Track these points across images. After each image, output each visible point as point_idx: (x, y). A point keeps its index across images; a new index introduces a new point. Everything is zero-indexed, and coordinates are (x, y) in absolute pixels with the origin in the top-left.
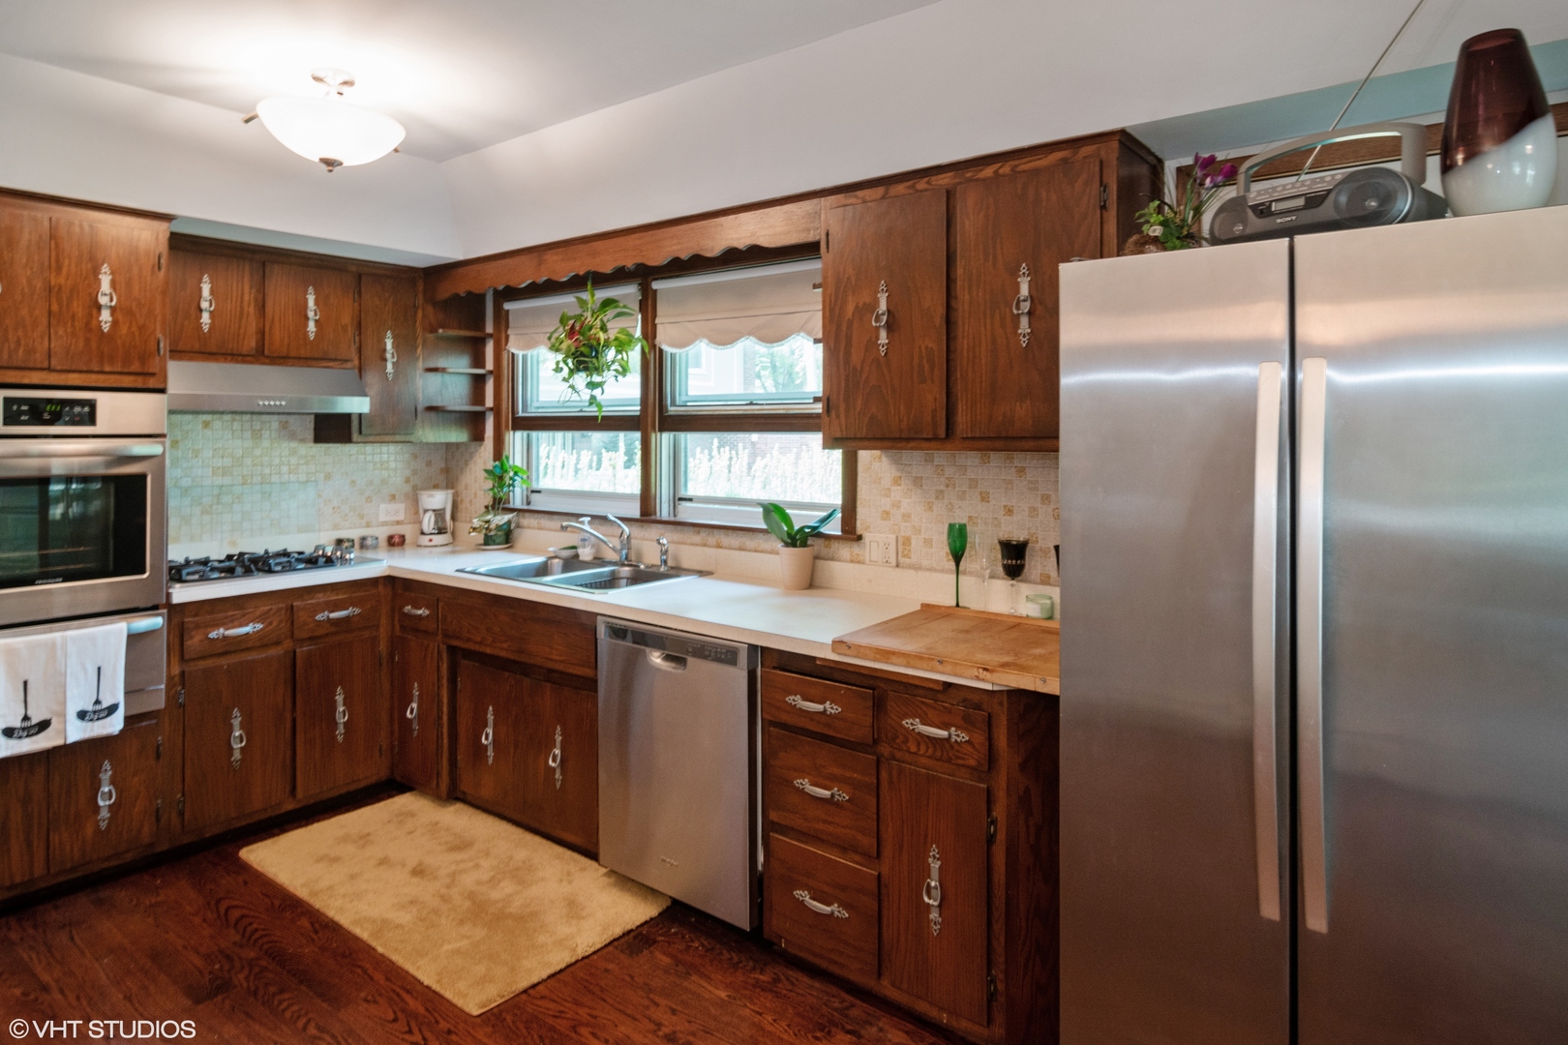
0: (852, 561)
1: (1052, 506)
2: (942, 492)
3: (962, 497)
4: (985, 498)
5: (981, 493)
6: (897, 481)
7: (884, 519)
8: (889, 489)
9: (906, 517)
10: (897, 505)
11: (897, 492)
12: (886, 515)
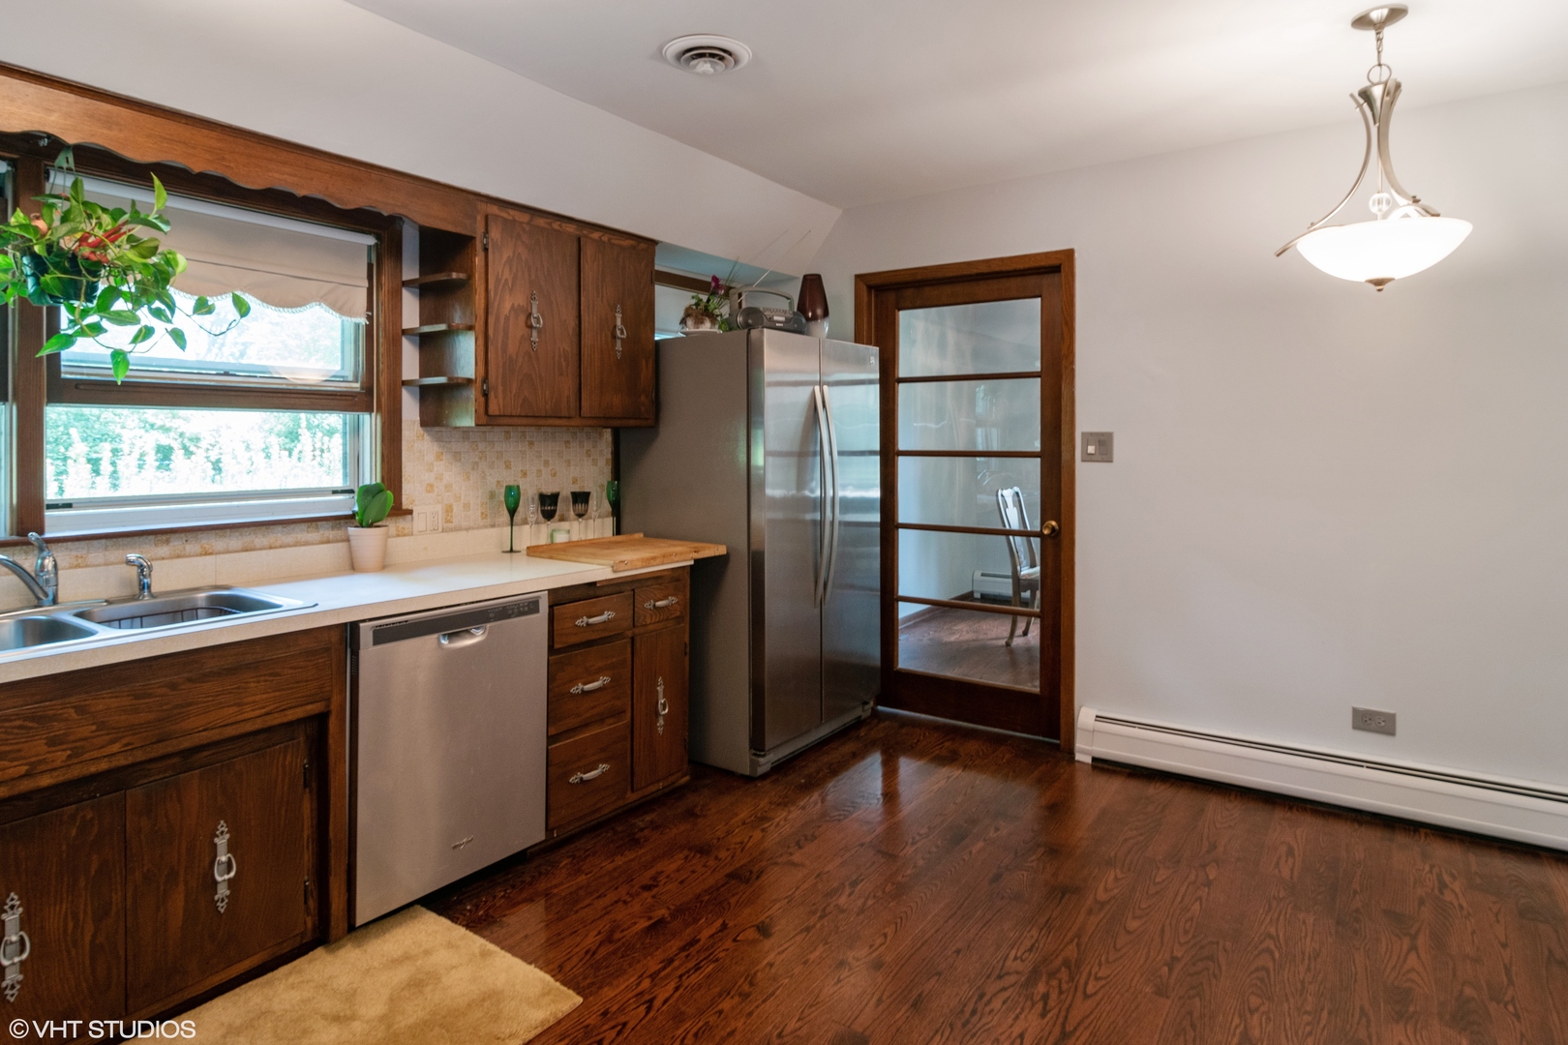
0: (398, 536)
1: (550, 468)
2: (477, 463)
3: (491, 466)
4: (508, 466)
5: (505, 462)
6: (439, 457)
7: (429, 492)
8: (432, 464)
9: (448, 487)
10: (439, 478)
11: (440, 467)
12: (430, 488)
